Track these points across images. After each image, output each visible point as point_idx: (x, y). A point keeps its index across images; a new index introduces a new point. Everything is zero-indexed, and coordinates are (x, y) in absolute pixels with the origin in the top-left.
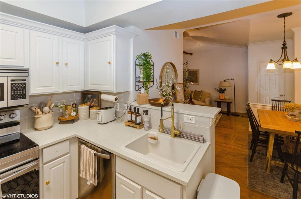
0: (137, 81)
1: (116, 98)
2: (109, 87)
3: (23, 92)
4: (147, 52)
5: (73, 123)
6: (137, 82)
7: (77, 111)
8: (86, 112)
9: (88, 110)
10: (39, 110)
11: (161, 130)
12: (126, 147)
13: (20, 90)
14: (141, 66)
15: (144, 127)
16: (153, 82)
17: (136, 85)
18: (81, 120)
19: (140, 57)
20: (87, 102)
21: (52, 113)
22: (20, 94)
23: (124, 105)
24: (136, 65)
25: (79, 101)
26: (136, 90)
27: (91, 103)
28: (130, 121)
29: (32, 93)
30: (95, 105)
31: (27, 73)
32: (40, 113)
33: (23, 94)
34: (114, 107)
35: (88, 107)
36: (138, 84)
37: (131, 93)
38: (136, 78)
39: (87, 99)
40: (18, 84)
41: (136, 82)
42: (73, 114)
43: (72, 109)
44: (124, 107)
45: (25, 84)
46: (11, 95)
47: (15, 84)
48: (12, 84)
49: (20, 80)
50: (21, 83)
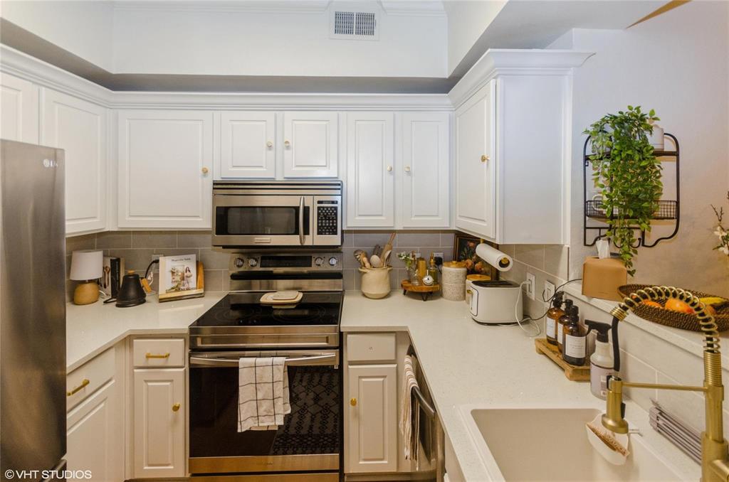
0: (590, 211)
1: (501, 258)
2: (485, 225)
3: (333, 223)
4: (630, 108)
5: (425, 300)
6: (590, 216)
7: (437, 276)
8: (456, 283)
9: (461, 277)
10: (365, 259)
11: (610, 422)
12: (475, 413)
13: (329, 220)
14: (601, 159)
15: (592, 380)
16: (675, 221)
17: (586, 228)
18: (446, 299)
19: (600, 128)
20: (465, 259)
21: (388, 269)
22: (329, 226)
23: (547, 285)
24: (587, 158)
25: (450, 254)
26: (585, 244)
27: (475, 263)
28: (553, 342)
29: (349, 225)
30: (483, 269)
31: (339, 189)
32: (367, 265)
33: (333, 225)
34: (519, 286)
35: (463, 270)
36: (591, 222)
37: (565, 251)
38: (586, 202)
39: (465, 250)
40: (327, 208)
41: (586, 215)
42: (428, 280)
43: (427, 268)
44: (546, 293)
45: (336, 208)
46: (318, 226)
47: (323, 208)
48: (319, 208)
49: (328, 202)
50: (331, 208)
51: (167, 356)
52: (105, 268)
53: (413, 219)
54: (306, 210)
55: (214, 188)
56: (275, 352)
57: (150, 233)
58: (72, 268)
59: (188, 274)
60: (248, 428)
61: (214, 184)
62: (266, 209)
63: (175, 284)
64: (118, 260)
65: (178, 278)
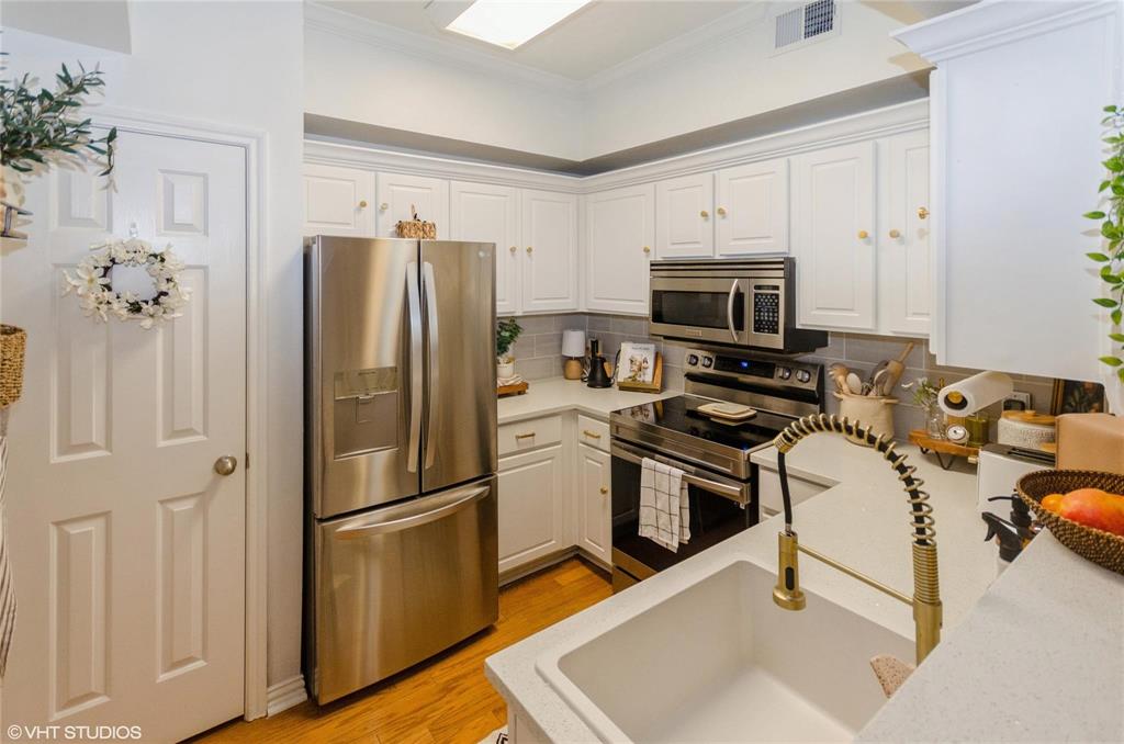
3: (773, 317)
10: (842, 379)
13: (769, 312)
22: (769, 321)
25: (1045, 398)
29: (803, 322)
32: (845, 387)
33: (773, 320)
39: (1077, 394)
40: (767, 295)
42: (954, 432)
45: (777, 296)
46: (755, 320)
47: (762, 295)
48: (756, 295)
49: (768, 287)
50: (772, 295)
51: (598, 437)
52: (587, 349)
53: (909, 319)
54: (739, 297)
55: (652, 270)
56: (681, 464)
57: (623, 317)
58: (564, 344)
59: (644, 365)
60: (648, 536)
61: (652, 265)
62: (701, 295)
63: (632, 374)
64: (597, 342)
65: (635, 368)
